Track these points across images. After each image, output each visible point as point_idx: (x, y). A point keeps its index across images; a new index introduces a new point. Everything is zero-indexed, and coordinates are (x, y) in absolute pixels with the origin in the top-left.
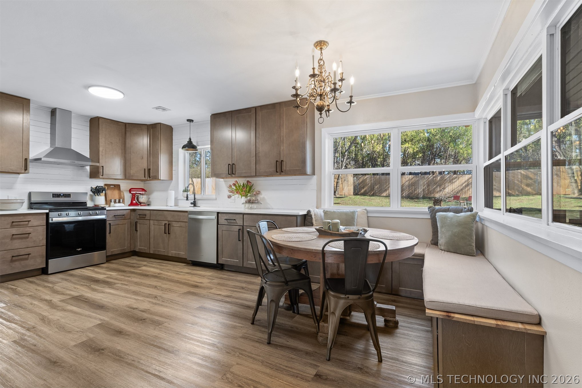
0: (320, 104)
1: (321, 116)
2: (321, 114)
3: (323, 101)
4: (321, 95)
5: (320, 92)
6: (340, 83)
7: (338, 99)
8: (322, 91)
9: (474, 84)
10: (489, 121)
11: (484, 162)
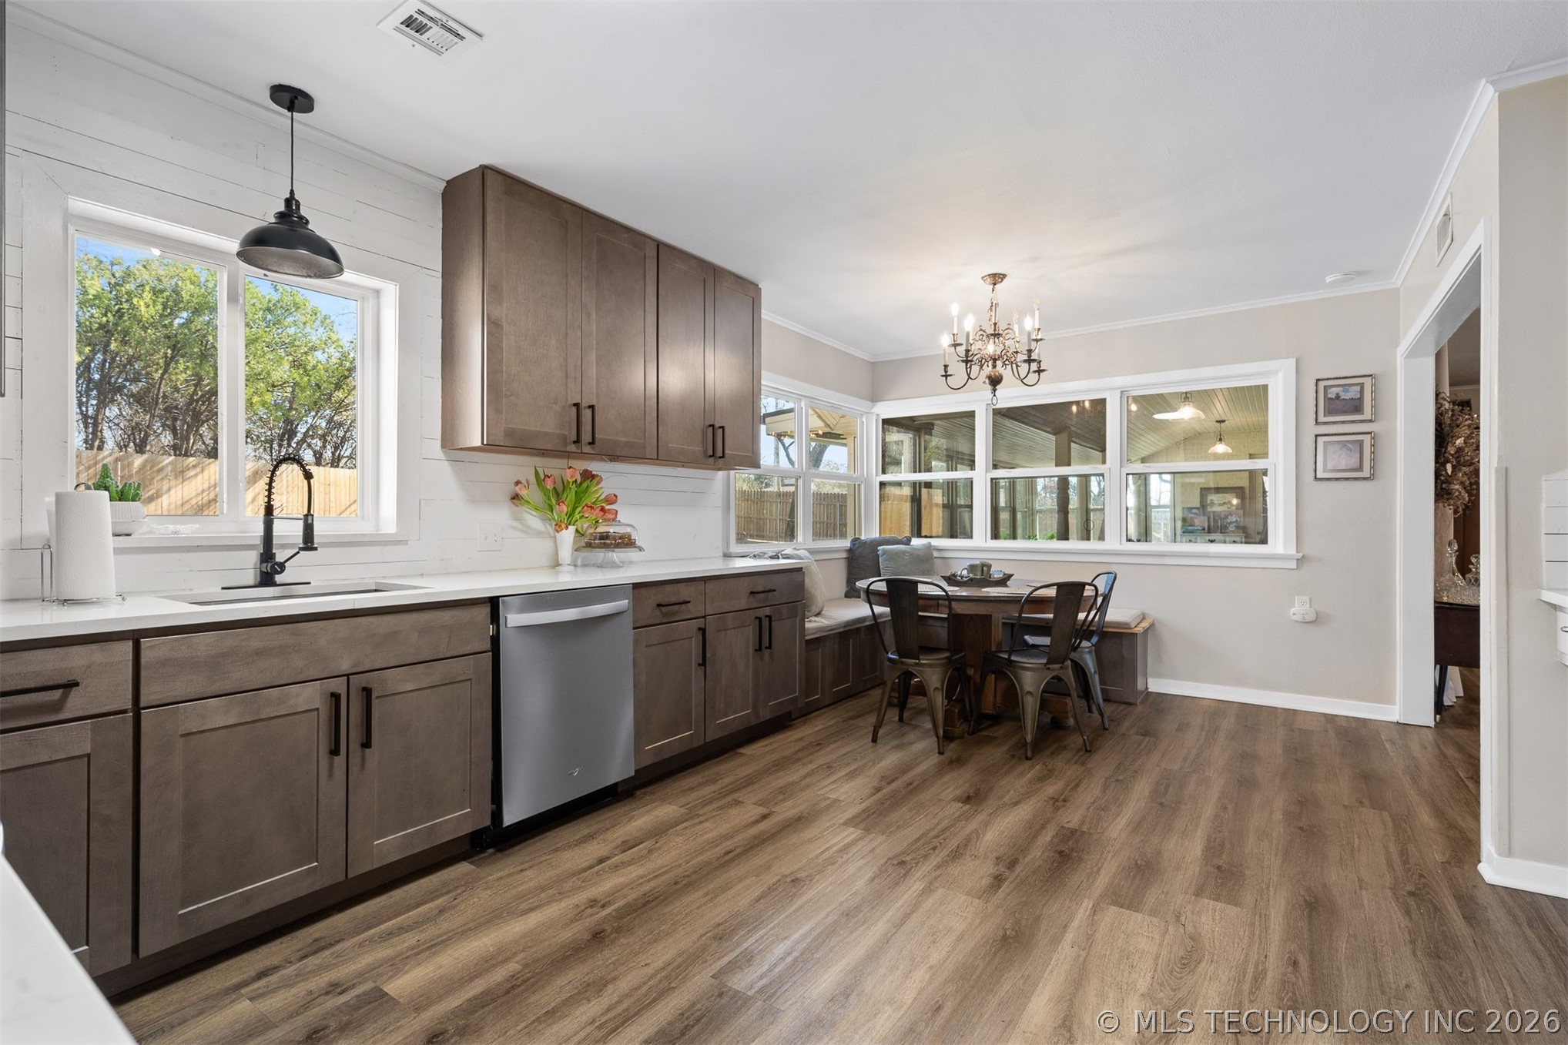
9: (873, 363)
10: (883, 420)
11: (876, 475)
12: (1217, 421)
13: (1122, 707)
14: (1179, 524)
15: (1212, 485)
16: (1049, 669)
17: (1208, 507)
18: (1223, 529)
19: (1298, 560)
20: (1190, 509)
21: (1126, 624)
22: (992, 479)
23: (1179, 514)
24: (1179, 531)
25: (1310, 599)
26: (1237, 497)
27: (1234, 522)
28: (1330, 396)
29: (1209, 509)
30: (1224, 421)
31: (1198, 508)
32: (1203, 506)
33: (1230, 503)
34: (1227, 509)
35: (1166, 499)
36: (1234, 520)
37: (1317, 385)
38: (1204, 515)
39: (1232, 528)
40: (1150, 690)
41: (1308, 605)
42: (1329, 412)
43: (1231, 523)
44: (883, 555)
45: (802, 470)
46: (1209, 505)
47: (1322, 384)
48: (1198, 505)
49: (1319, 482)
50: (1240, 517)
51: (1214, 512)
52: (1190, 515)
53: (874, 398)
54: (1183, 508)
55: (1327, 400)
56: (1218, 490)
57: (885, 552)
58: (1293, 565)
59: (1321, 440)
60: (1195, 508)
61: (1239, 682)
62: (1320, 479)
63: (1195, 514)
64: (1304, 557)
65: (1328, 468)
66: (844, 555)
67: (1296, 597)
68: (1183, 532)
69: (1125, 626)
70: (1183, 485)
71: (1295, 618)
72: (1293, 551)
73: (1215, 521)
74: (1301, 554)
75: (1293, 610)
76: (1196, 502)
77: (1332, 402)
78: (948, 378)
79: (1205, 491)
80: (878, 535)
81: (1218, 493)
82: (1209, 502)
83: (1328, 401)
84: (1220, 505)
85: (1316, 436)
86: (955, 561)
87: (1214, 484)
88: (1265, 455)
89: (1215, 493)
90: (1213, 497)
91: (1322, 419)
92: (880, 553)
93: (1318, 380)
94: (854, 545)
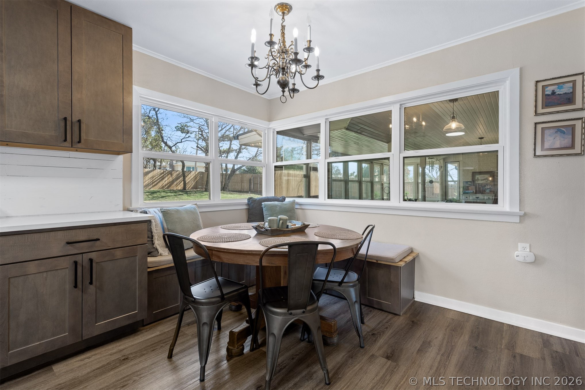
0: (282, 79)
1: (283, 94)
2: (283, 92)
3: (286, 76)
4: (283, 69)
5: (282, 65)
6: (306, 55)
7: (303, 73)
8: (285, 64)
9: (270, 100)
10: (277, 132)
11: (273, 163)
12: (479, 138)
13: (390, 316)
14: (461, 190)
15: (478, 171)
16: (291, 314)
17: (476, 181)
18: (483, 192)
19: (520, 216)
20: (467, 182)
21: (392, 259)
22: (328, 163)
23: (462, 185)
24: (461, 193)
25: (530, 245)
26: (490, 176)
27: (489, 188)
28: (547, 93)
29: (476, 182)
30: (482, 138)
31: (471, 182)
32: (473, 181)
33: (487, 179)
34: (485, 182)
35: (456, 178)
36: (489, 187)
37: (536, 86)
38: (474, 185)
39: (488, 191)
40: (415, 300)
41: (528, 250)
42: (546, 105)
43: (488, 189)
44: (264, 207)
45: (213, 158)
46: (476, 180)
47: (540, 85)
48: (471, 180)
49: (538, 159)
50: (492, 186)
51: (479, 184)
52: (467, 185)
53: (270, 119)
54: (464, 182)
55: (544, 97)
56: (480, 173)
57: (265, 206)
58: (517, 220)
59: (540, 127)
60: (469, 182)
61: (476, 300)
62: (539, 156)
63: (469, 184)
64: (525, 214)
65: (545, 147)
66: (245, 207)
67: (519, 243)
68: (463, 193)
69: (392, 261)
70: (464, 170)
71: (518, 259)
72: (517, 210)
73: (479, 188)
74: (523, 212)
75: (516, 253)
76: (470, 179)
77: (549, 97)
78: (258, 87)
79: (474, 174)
80: (273, 196)
81: (481, 174)
82: (476, 179)
83: (546, 96)
84: (482, 180)
85: (536, 124)
86: (311, 211)
87: (479, 170)
88: (496, 142)
89: (479, 174)
90: (477, 177)
91: (540, 110)
92: (263, 206)
93: (537, 82)
94: (249, 201)
